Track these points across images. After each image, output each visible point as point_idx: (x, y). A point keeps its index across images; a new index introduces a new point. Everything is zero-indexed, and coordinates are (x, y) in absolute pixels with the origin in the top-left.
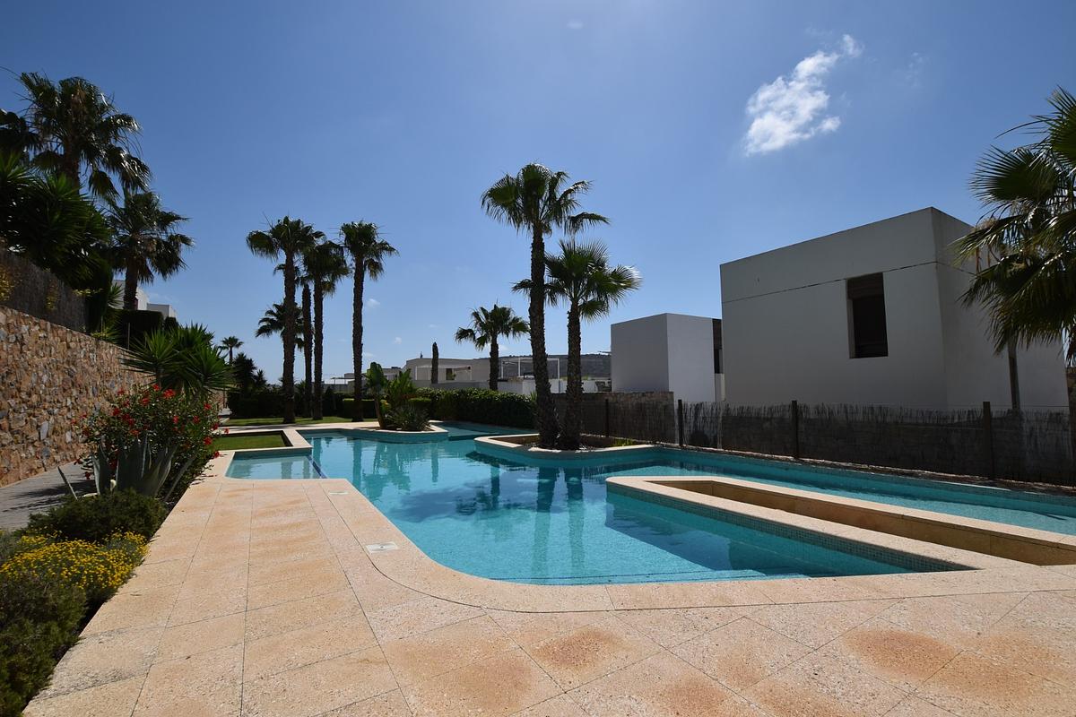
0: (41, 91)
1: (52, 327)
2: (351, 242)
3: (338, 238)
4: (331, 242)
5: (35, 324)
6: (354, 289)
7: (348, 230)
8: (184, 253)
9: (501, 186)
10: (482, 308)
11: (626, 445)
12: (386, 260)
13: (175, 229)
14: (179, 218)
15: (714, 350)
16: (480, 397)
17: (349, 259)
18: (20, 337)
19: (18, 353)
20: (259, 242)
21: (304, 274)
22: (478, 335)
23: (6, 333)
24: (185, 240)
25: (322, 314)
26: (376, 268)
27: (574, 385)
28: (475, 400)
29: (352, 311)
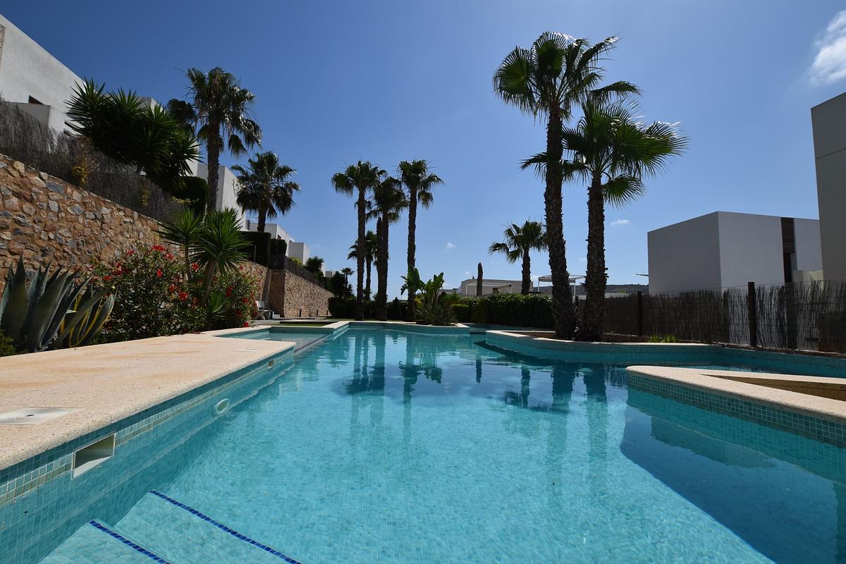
0: (198, 80)
1: (139, 216)
2: (406, 178)
3: (396, 174)
4: (391, 178)
5: (119, 210)
6: (410, 215)
7: (404, 167)
8: (295, 196)
9: (510, 62)
10: (514, 226)
11: (666, 342)
12: (434, 189)
13: (289, 178)
14: (291, 170)
15: (784, 254)
16: (507, 300)
17: (406, 190)
18: (99, 217)
19: (99, 229)
20: (342, 182)
21: (375, 207)
22: (512, 249)
23: (82, 209)
24: (295, 187)
25: (388, 238)
26: (427, 198)
27: (595, 270)
28: (502, 303)
29: (407, 233)
